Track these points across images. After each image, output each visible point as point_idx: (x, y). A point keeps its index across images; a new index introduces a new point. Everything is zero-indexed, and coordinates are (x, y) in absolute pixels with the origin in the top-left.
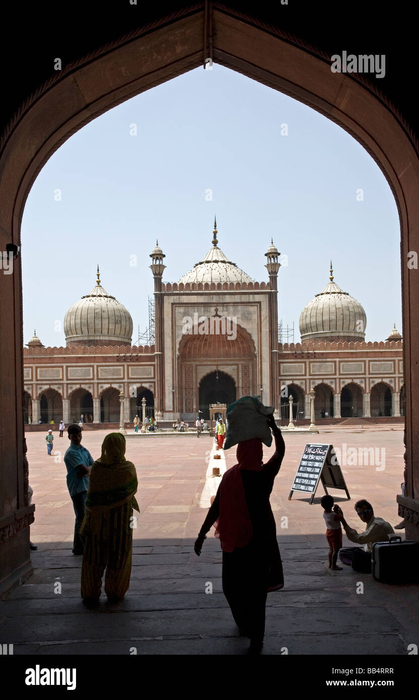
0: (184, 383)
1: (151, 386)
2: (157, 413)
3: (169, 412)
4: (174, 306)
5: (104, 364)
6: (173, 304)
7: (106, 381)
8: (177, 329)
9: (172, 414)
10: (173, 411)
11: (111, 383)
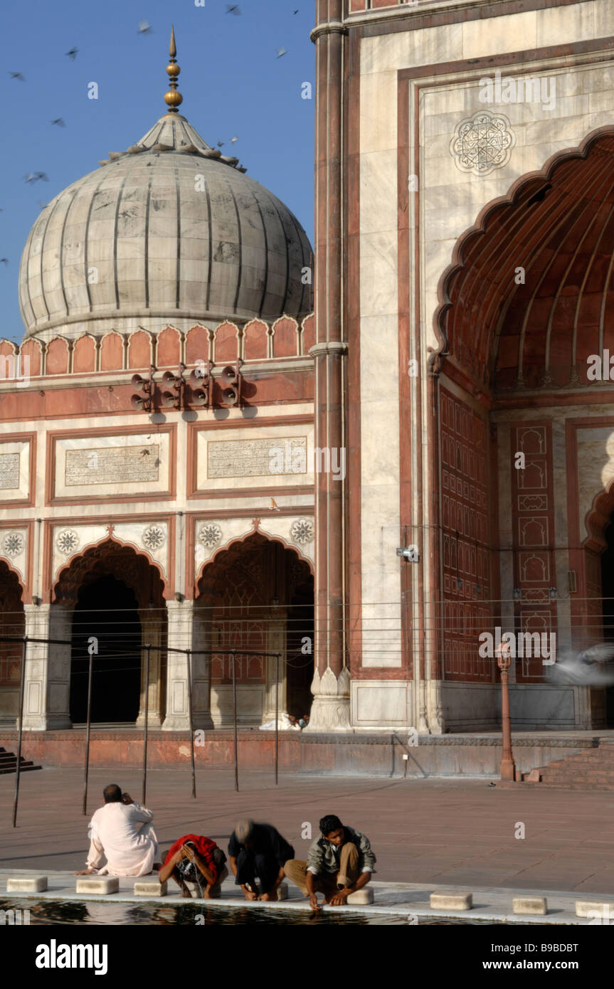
0: (506, 523)
1: (302, 532)
2: (323, 684)
3: (382, 673)
4: (413, 83)
5: (82, 423)
6: (405, 76)
7: (90, 511)
8: (427, 206)
9: (396, 685)
10: (405, 672)
11: (111, 521)
